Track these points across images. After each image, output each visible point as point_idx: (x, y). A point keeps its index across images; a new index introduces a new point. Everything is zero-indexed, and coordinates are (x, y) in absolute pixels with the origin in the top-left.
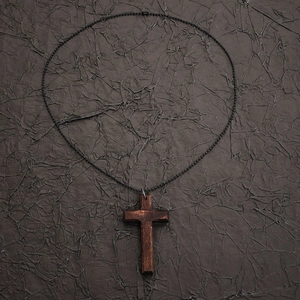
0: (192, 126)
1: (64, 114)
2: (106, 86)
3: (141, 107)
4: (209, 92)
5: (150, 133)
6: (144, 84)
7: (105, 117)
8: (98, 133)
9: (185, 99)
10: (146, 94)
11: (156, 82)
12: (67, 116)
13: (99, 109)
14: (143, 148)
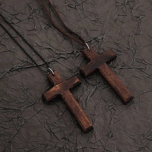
0: (138, 74)
1: (18, 61)
6: (94, 35)
7: (56, 64)
9: (132, 49)
10: (95, 43)
11: (105, 33)
12: (21, 63)
13: (51, 57)
14: (91, 93)
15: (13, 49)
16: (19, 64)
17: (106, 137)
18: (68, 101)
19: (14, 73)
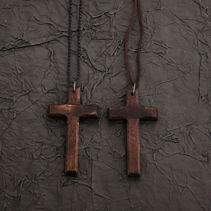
0: (156, 60)
1: (11, 39)
2: (61, 8)
3: (99, 35)
4: (179, 22)
5: (108, 65)
6: (105, 8)
7: (58, 44)
8: (48, 63)
9: (150, 28)
10: (106, 20)
11: (118, 7)
12: (15, 40)
13: (51, 35)
14: (98, 82)
15: (6, 23)
16: (12, 42)
17: (113, 136)
18: (69, 129)
19: (6, 53)
